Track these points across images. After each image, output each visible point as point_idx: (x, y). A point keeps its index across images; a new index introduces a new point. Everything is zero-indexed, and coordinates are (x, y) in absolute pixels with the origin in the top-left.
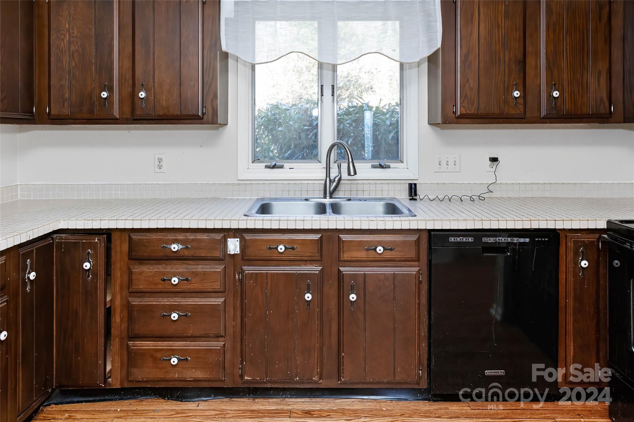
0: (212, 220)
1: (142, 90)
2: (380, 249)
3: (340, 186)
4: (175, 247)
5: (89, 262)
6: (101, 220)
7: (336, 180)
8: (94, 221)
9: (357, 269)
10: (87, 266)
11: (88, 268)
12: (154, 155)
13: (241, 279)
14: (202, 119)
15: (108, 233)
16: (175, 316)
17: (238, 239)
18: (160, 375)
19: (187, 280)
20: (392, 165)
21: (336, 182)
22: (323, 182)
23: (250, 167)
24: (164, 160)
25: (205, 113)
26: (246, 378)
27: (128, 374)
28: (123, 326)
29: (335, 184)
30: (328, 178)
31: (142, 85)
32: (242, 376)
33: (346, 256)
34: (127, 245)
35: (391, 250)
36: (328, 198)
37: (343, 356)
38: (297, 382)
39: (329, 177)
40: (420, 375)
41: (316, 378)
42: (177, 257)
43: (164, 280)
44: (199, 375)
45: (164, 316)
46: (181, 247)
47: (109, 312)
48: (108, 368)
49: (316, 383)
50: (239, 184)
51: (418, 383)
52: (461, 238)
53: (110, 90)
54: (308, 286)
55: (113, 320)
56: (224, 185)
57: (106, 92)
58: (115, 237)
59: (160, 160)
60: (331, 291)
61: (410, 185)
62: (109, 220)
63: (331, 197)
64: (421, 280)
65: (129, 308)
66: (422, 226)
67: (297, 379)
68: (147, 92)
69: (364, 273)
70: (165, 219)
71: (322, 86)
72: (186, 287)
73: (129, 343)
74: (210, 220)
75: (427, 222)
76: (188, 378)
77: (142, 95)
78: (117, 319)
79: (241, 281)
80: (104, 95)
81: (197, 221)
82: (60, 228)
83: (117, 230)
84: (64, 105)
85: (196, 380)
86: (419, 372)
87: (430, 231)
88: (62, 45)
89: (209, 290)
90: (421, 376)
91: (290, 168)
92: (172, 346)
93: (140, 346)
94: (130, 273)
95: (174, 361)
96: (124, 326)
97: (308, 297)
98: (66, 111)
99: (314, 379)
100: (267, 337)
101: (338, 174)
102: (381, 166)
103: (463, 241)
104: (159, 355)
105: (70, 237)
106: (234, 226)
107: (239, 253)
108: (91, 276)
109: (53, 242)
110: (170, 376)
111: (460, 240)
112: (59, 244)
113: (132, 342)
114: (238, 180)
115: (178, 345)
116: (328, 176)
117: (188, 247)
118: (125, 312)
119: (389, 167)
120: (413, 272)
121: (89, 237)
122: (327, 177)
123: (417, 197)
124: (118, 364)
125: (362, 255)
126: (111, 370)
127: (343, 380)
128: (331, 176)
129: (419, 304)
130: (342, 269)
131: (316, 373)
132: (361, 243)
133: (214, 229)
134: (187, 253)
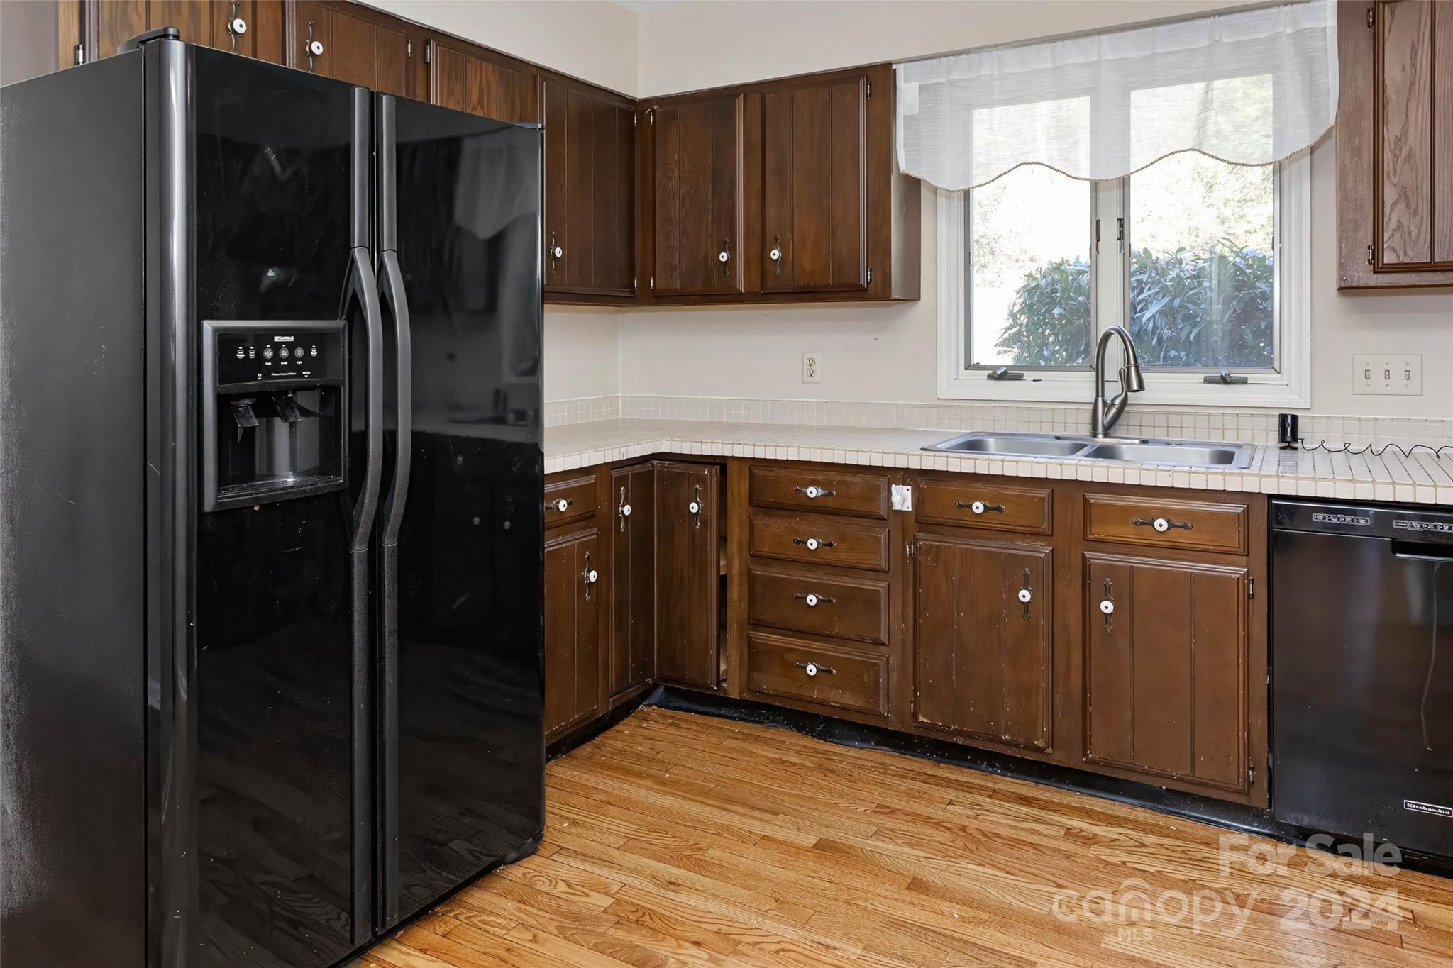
0: (867, 452)
1: (776, 248)
2: (1161, 524)
3: (1123, 415)
4: (812, 492)
5: (697, 503)
6: (712, 443)
7: (1117, 402)
8: (703, 444)
9: (1117, 557)
10: (694, 508)
11: (694, 511)
12: (803, 355)
13: (914, 554)
14: (867, 290)
15: (721, 464)
16: (812, 599)
17: (910, 488)
18: (792, 690)
19: (830, 545)
20: (1252, 378)
21: (1117, 406)
22: (1091, 407)
23: (960, 377)
24: (818, 361)
25: (870, 279)
26: (921, 719)
27: (749, 679)
28: (742, 606)
29: (1113, 411)
30: (1100, 399)
31: (776, 239)
32: (915, 715)
33: (1096, 532)
34: (747, 484)
35: (1185, 527)
36: (1100, 436)
37: (1090, 713)
38: (1006, 743)
39: (1103, 396)
40: (1249, 778)
41: (1040, 742)
42: (814, 508)
43: (798, 542)
44: (849, 700)
45: (797, 597)
46: (821, 492)
47: (723, 581)
48: (723, 667)
49: (1041, 750)
50: (939, 407)
51: (1247, 794)
52: (1338, 516)
53: (732, 251)
54: (1026, 576)
55: (729, 595)
56: (913, 407)
57: (726, 253)
58: (732, 469)
59: (811, 362)
60: (1070, 592)
61: (1283, 418)
62: (722, 443)
63: (1106, 436)
64: (1251, 593)
65: (751, 579)
66: (1251, 486)
67: (1007, 737)
68: (783, 251)
69: (1130, 566)
70: (799, 447)
71: (1098, 222)
72: (828, 556)
73: (750, 632)
74: (864, 452)
75: (1263, 479)
76: (833, 702)
77: (775, 254)
78: (736, 592)
79: (914, 557)
80: (724, 257)
81: (844, 452)
82: (662, 451)
83: (733, 458)
84: (672, 276)
85: (844, 708)
86: (1248, 772)
87: (1271, 497)
88: (670, 186)
89: (864, 566)
90: (1251, 780)
91: (1034, 381)
92: (809, 647)
93: (764, 640)
94: (752, 527)
95: (812, 670)
96: (744, 606)
97: (1025, 595)
98: (676, 284)
99: (1036, 742)
100: (955, 655)
101: (1121, 392)
102: (1225, 380)
103: (1344, 523)
104: (789, 657)
105: (675, 465)
106: (901, 464)
107: (910, 509)
108: (699, 524)
109: (653, 471)
110: (805, 693)
111: (1338, 520)
112: (661, 474)
113: (754, 633)
114: (938, 399)
115: (817, 647)
116: (1100, 395)
117: (831, 494)
118: (745, 587)
119: (1244, 382)
120: (1233, 576)
121: (697, 467)
122: (1097, 396)
123: (1299, 445)
124: (735, 663)
125: (1126, 532)
126: (727, 670)
127: (1090, 756)
128: (1106, 395)
129: (1248, 638)
130: (1088, 554)
131: (1041, 734)
132: (1126, 510)
133: (870, 466)
134: (831, 503)
